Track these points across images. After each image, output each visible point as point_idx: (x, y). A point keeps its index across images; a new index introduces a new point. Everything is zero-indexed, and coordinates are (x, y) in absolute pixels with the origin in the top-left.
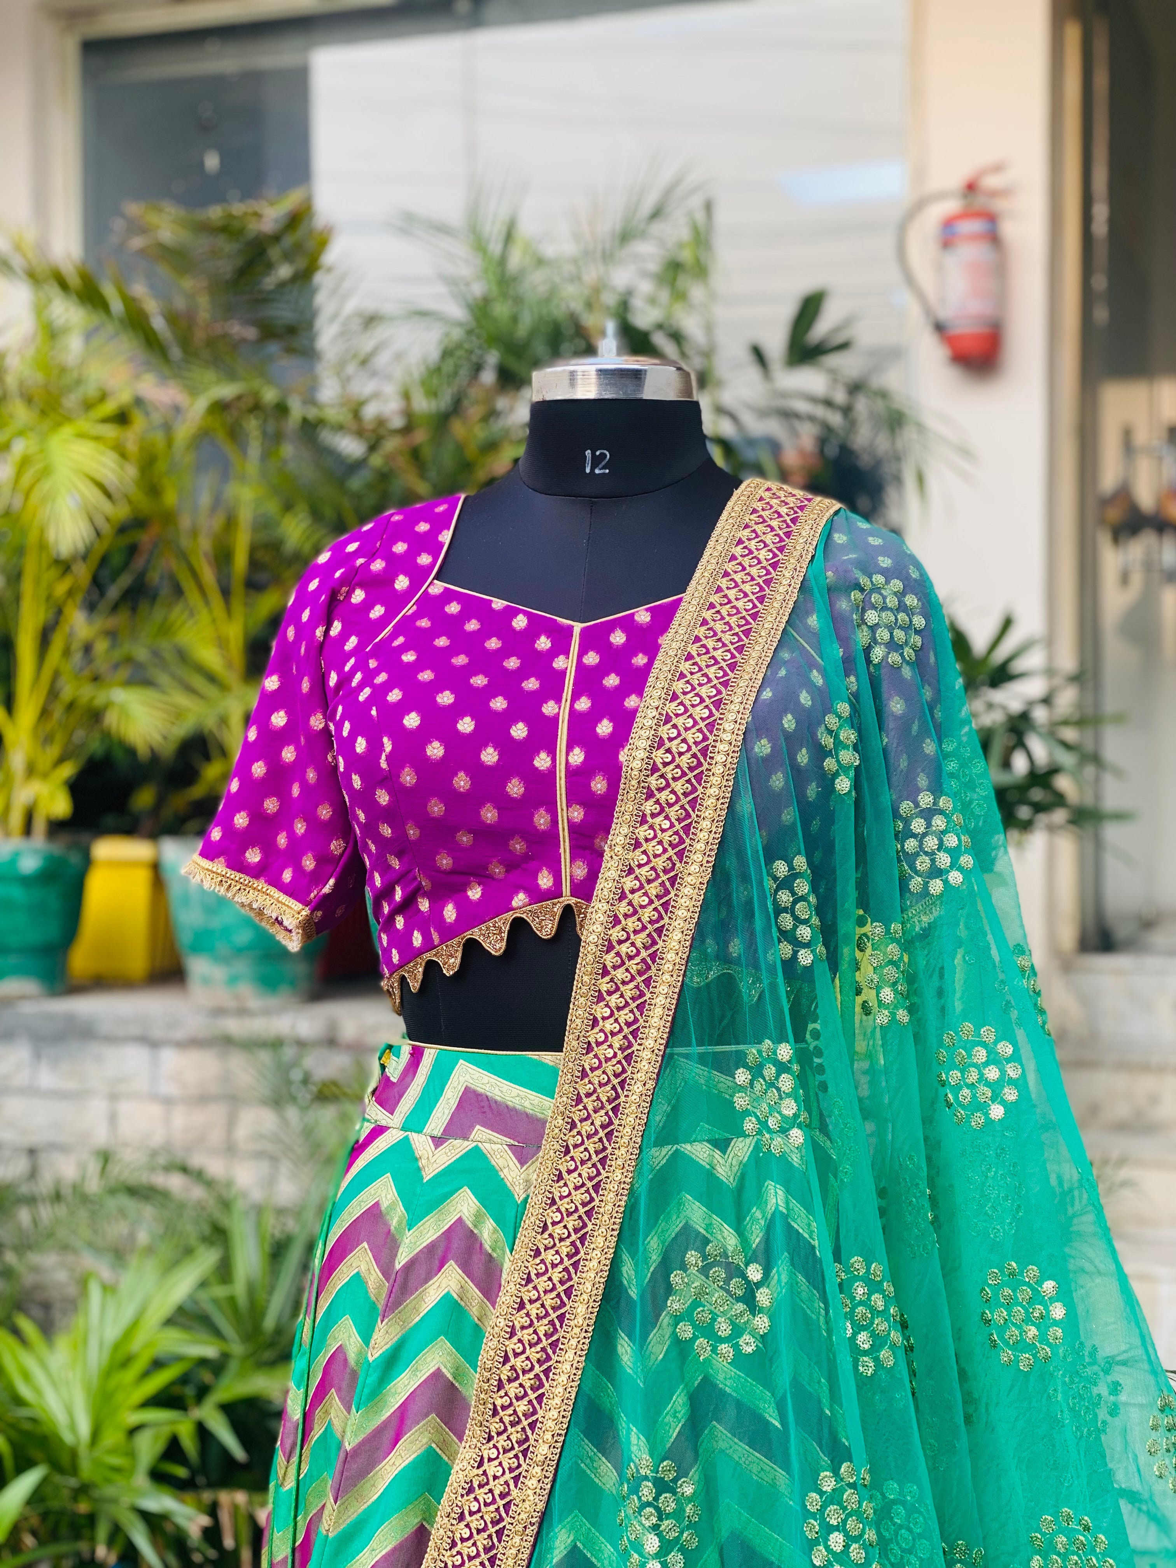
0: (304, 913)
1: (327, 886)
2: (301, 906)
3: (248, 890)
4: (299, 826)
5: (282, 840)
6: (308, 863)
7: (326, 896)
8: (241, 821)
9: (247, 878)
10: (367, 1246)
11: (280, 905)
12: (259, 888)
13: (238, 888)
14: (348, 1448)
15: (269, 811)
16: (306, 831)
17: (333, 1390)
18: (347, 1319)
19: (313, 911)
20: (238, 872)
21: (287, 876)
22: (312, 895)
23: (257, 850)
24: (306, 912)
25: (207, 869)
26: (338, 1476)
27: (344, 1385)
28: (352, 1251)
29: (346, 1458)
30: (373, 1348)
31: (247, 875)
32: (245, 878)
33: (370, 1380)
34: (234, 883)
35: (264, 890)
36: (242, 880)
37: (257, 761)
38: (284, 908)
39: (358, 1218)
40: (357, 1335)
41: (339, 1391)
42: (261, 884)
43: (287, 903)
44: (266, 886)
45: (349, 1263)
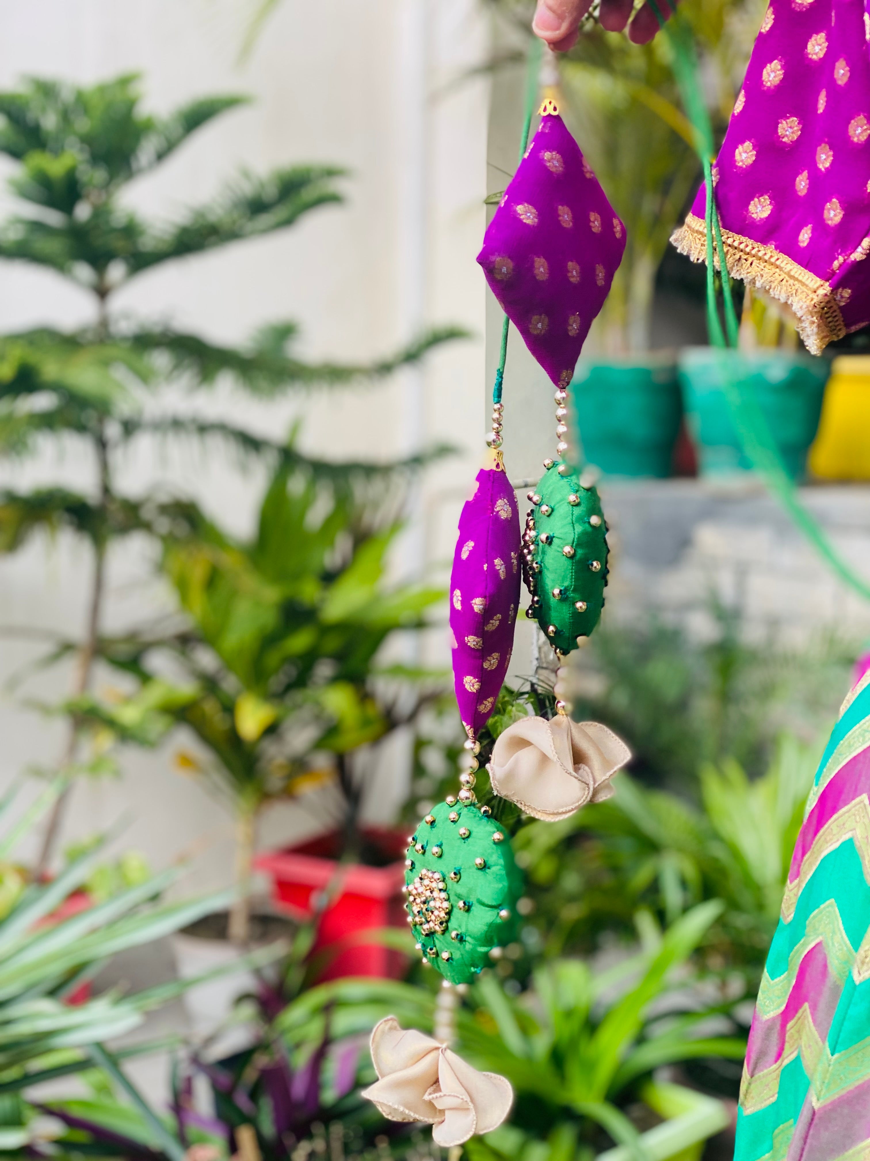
0: (821, 292)
1: (859, 249)
2: (819, 281)
3: (750, 260)
4: (823, 157)
5: (802, 184)
6: (832, 213)
7: (858, 264)
8: (744, 155)
9: (750, 242)
10: (867, 802)
11: (791, 282)
12: (766, 257)
13: (737, 257)
14: (816, 1105)
15: (785, 140)
16: (833, 164)
17: (806, 1005)
18: (830, 905)
19: (835, 288)
20: (738, 233)
21: (805, 237)
22: (836, 264)
23: (765, 200)
24: (826, 288)
25: (698, 232)
26: (798, 1143)
27: (822, 1005)
28: (846, 804)
29: (812, 1119)
30: (863, 963)
31: (750, 238)
32: (747, 243)
33: (853, 1011)
34: (731, 251)
35: (773, 260)
36: (742, 246)
37: (771, 62)
38: (798, 285)
39: (859, 755)
40: (843, 932)
41: (814, 1008)
42: (769, 251)
43: (800, 278)
44: (776, 254)
45: (841, 821)
